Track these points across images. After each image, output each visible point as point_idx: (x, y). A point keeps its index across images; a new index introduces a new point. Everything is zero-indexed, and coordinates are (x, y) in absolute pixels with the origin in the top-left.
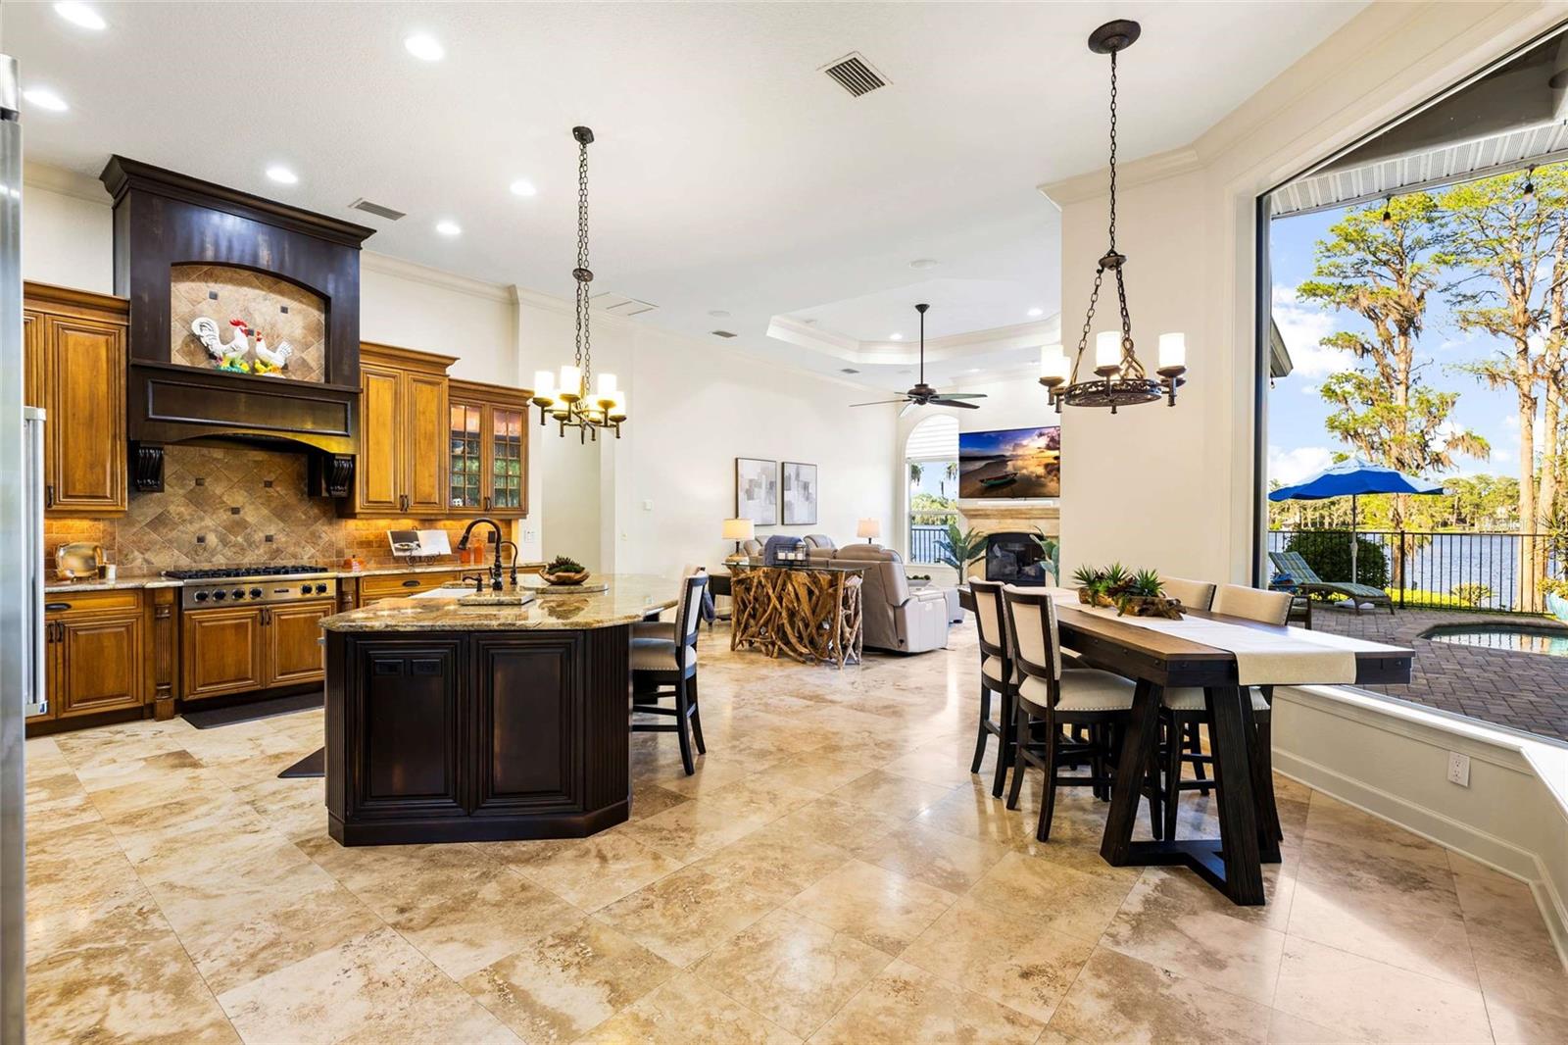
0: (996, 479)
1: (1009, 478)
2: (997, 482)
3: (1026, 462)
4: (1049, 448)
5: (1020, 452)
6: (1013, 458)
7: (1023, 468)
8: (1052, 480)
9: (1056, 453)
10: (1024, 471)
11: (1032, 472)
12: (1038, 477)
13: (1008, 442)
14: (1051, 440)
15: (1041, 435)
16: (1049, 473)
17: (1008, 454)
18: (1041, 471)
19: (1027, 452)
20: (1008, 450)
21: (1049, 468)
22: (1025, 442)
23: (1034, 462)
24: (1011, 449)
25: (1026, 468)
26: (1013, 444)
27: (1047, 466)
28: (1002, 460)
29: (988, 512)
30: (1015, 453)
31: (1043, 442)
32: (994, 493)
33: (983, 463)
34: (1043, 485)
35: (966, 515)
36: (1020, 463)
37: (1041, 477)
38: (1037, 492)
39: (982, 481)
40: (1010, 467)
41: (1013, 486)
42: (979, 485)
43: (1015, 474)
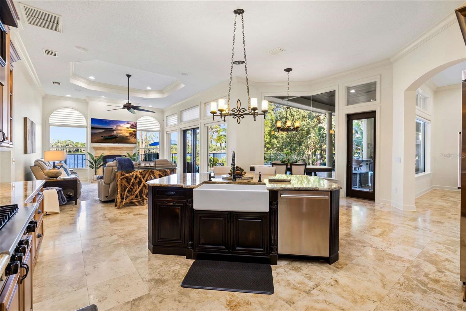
0: (108, 136)
1: (114, 136)
2: (109, 137)
3: (122, 132)
4: (131, 128)
5: (119, 128)
6: (116, 130)
7: (121, 133)
8: (132, 138)
9: (134, 130)
10: (121, 134)
11: (124, 135)
12: (127, 137)
13: (114, 124)
14: (132, 125)
15: (128, 123)
16: (131, 136)
17: (114, 128)
18: (128, 135)
19: (122, 128)
20: (115, 127)
21: (131, 134)
22: (121, 125)
23: (125, 132)
24: (116, 126)
25: (122, 133)
26: (116, 125)
27: (130, 133)
28: (112, 130)
29: (105, 148)
30: (117, 128)
31: (129, 125)
32: (108, 141)
33: (103, 130)
34: (129, 139)
35: (95, 149)
36: (119, 132)
37: (128, 137)
38: (126, 141)
39: (102, 137)
40: (115, 133)
41: (116, 139)
42: (101, 138)
43: (117, 135)
